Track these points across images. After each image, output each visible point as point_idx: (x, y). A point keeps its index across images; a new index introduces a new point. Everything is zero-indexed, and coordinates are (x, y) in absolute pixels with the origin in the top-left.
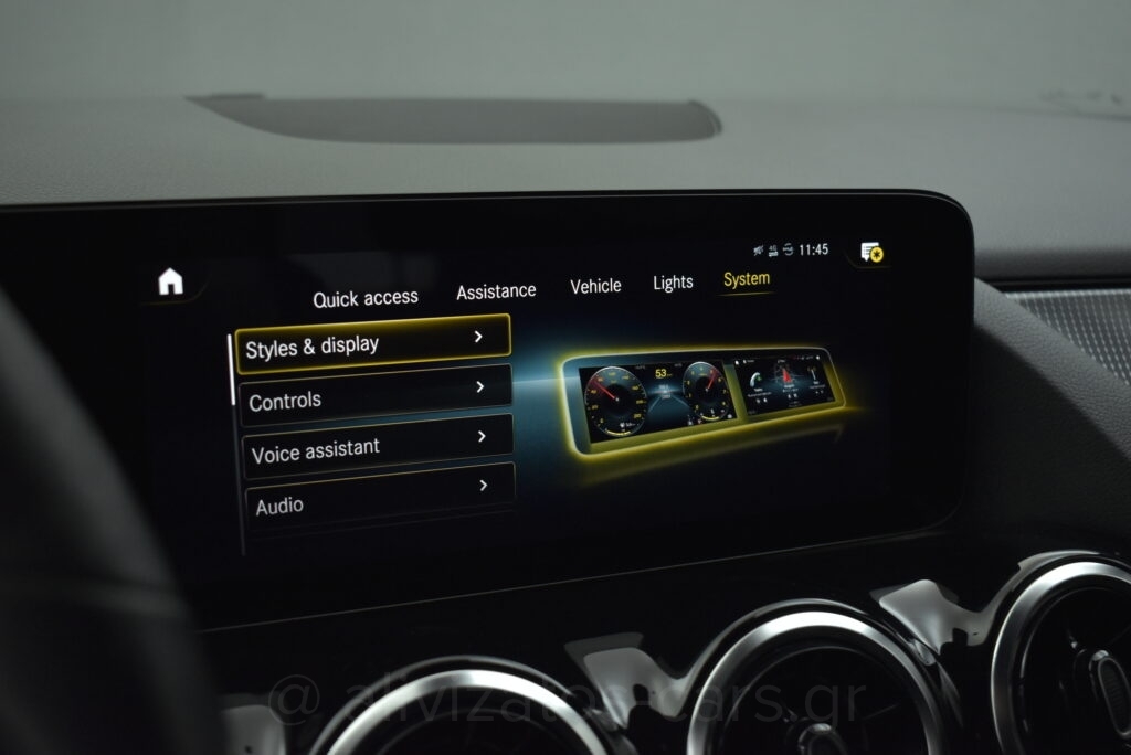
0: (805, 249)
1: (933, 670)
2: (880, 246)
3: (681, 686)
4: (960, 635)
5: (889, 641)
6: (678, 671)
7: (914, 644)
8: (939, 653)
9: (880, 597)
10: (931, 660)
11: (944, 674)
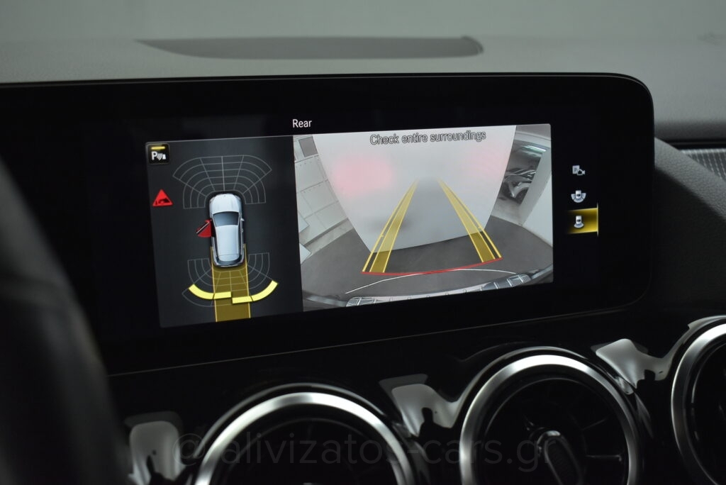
1: (632, 397)
3: (455, 406)
4: (649, 374)
5: (602, 377)
6: (452, 397)
7: (618, 379)
8: (636, 387)
9: (598, 348)
10: (630, 391)
11: (639, 401)
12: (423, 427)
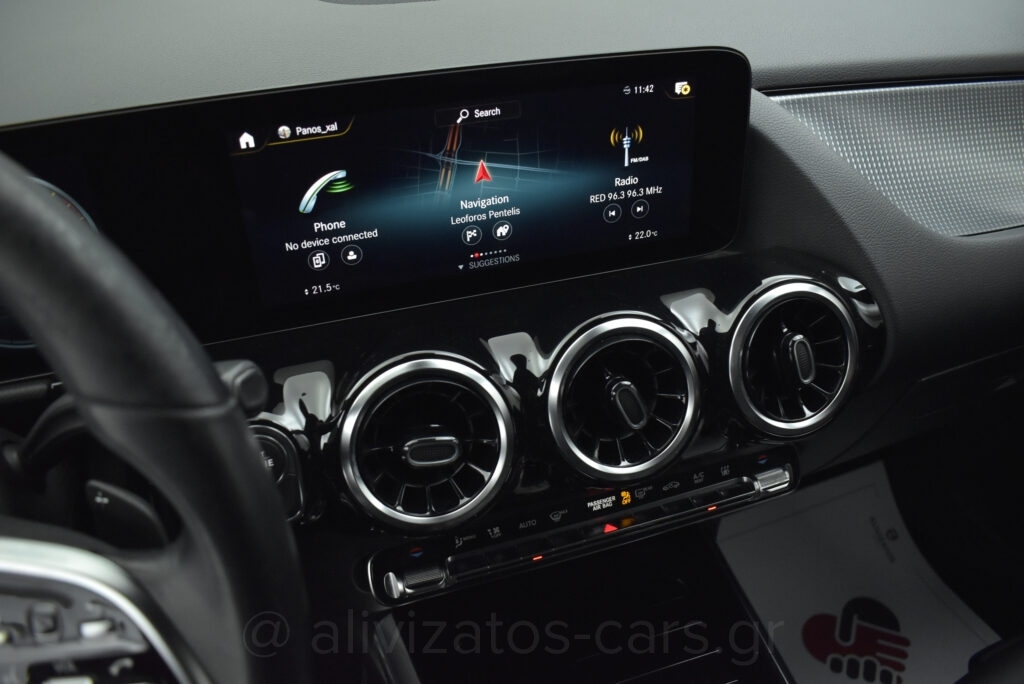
0: (638, 90)
1: (694, 345)
2: (689, 84)
4: (712, 323)
7: (683, 331)
8: (698, 335)
11: (700, 346)
12: (516, 374)
